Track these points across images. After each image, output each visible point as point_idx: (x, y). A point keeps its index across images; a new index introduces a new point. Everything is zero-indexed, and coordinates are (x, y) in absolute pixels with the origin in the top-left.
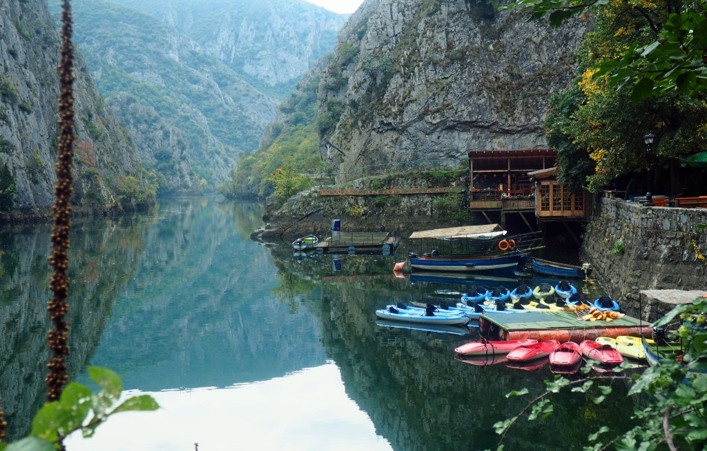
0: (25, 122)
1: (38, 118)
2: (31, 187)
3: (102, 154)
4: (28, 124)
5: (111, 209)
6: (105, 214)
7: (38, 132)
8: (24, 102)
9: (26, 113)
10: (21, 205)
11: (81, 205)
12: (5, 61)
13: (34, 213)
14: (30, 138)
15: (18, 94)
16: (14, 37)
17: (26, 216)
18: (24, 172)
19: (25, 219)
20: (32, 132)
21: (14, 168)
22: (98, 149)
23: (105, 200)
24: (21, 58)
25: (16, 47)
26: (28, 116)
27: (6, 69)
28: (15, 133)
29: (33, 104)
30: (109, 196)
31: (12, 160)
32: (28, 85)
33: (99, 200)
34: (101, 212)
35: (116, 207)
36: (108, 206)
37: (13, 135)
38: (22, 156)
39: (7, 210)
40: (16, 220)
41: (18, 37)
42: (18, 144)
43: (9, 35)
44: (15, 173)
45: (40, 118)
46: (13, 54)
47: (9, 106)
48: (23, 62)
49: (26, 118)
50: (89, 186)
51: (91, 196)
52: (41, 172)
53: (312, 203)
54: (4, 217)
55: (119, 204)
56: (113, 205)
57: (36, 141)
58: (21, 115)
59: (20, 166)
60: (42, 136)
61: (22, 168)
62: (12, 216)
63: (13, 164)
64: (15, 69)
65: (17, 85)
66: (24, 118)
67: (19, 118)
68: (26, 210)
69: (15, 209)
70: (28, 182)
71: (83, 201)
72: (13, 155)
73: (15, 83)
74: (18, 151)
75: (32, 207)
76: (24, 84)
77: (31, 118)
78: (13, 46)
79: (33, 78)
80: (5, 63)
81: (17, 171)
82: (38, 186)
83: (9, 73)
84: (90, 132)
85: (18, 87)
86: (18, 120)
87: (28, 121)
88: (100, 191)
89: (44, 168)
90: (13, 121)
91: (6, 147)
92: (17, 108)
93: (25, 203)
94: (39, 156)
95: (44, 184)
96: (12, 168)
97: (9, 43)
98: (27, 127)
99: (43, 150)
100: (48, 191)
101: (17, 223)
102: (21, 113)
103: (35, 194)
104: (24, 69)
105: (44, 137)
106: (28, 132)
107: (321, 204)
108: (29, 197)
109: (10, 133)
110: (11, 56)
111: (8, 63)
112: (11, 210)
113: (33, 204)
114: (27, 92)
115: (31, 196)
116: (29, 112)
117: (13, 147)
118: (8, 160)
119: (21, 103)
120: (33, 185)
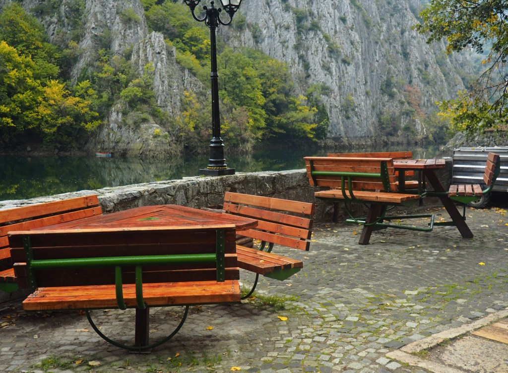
0: (345, 71)
1: (357, 67)
2: (343, 122)
3: (430, 95)
4: (347, 73)
5: (422, 140)
6: (416, 144)
7: (354, 79)
8: (347, 56)
9: (346, 65)
10: (333, 136)
11: (398, 136)
12: (336, 26)
13: (342, 142)
14: (347, 83)
15: (342, 51)
16: (346, 7)
17: (337, 144)
18: (338, 110)
19: (336, 146)
20: (350, 79)
21: (331, 107)
22: (427, 92)
23: (418, 133)
24: (349, 23)
25: (346, 14)
26: (348, 67)
27: (336, 32)
28: (335, 80)
29: (353, 58)
30: (422, 129)
31: (330, 101)
32: (352, 43)
33: (413, 132)
34: (413, 142)
35: (427, 138)
36: (419, 137)
37: (333, 82)
38: (338, 98)
39: (322, 139)
40: (328, 146)
41: (349, 7)
42: (336, 89)
43: (342, 6)
44: (331, 112)
45: (359, 68)
46: (343, 20)
47: (333, 60)
48: (350, 26)
49: (346, 68)
50: (407, 121)
51: (407, 129)
52: (353, 110)
53: (476, 139)
54: (319, 144)
55: (430, 136)
56: (424, 136)
57: (352, 86)
58: (343, 66)
59: (335, 106)
60: (358, 82)
61: (337, 107)
62: (325, 143)
63: (331, 104)
64: (342, 31)
65: (343, 43)
66: (344, 69)
67: (341, 69)
68: (337, 139)
69: (328, 138)
70: (340, 117)
71: (400, 133)
72: (331, 97)
73: (342, 42)
74: (335, 94)
75: (341, 137)
76: (349, 42)
77: (351, 69)
78: (344, 14)
79: (357, 37)
80: (336, 28)
81: (332, 109)
82: (350, 121)
83: (337, 35)
84: (423, 78)
85: (343, 46)
86: (340, 71)
87: (348, 71)
88: (415, 125)
89: (357, 107)
90: (334, 71)
91: (327, 91)
92: (340, 61)
93: (336, 133)
94: (353, 98)
95: (355, 119)
96: (329, 107)
97: (341, 12)
98: (346, 75)
99: (358, 93)
100: (357, 124)
101: (328, 149)
102: (343, 65)
103: (346, 127)
104: (350, 31)
105: (361, 83)
106: (346, 79)
107: (486, 139)
108: (340, 129)
109: (331, 81)
110: (341, 22)
111: (338, 27)
112: (325, 139)
113: (343, 134)
114: (350, 49)
115: (342, 128)
116: (349, 64)
117: (332, 91)
118: (327, 101)
119: (343, 57)
120: (345, 120)
